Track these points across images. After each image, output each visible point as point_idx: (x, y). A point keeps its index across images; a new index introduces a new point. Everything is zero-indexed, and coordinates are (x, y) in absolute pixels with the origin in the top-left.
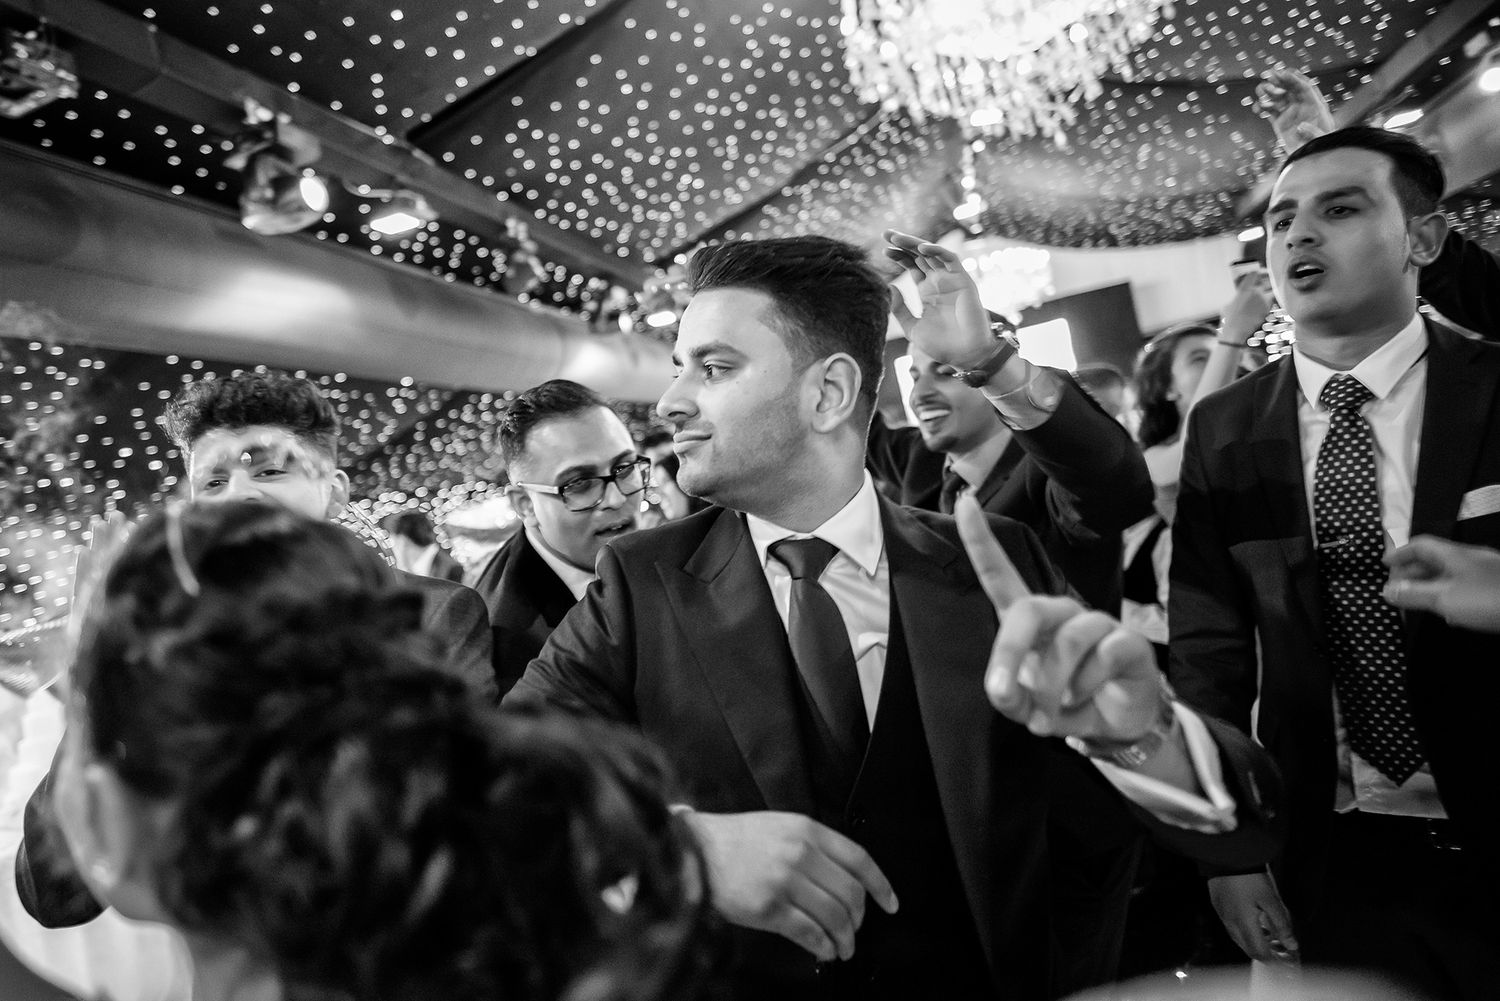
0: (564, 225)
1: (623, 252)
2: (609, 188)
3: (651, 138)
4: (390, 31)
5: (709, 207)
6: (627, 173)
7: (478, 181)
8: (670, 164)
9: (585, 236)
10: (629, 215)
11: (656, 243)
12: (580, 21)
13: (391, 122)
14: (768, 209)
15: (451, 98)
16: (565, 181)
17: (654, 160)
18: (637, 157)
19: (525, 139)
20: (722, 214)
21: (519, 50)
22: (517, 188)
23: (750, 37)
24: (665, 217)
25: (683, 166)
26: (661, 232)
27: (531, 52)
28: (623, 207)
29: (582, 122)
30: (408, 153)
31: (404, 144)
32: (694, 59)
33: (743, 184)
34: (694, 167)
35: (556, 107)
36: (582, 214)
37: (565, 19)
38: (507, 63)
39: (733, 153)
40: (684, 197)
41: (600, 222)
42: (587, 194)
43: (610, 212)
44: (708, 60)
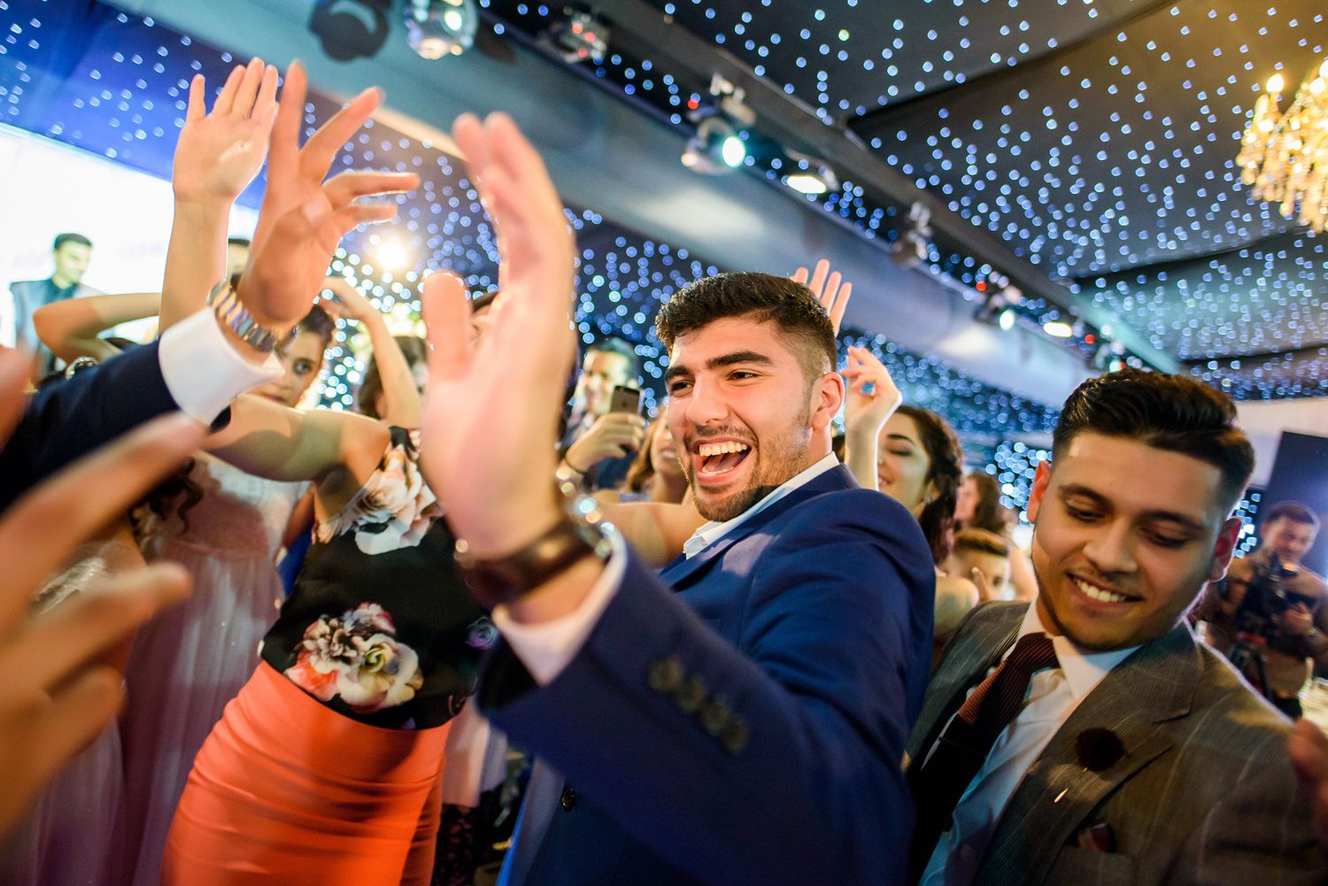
0: (976, 221)
1: (1035, 260)
2: (1024, 202)
3: (1073, 171)
4: (836, 45)
5: (1135, 245)
6: (1043, 194)
7: (899, 168)
8: (1093, 197)
9: (997, 237)
10: (1043, 230)
11: (1071, 261)
12: (1012, 62)
13: (831, 108)
14: (1214, 264)
15: (882, 101)
16: (980, 186)
17: (1074, 190)
18: (1056, 183)
19: (944, 144)
20: (1151, 256)
21: (948, 76)
22: (934, 181)
23: (1203, 103)
24: (1083, 241)
25: (1106, 201)
26: (1078, 254)
27: (961, 79)
28: (1037, 222)
29: (1002, 143)
30: (841, 134)
31: (841, 126)
32: (1131, 113)
33: (1180, 233)
34: (1120, 206)
35: (977, 125)
36: (994, 217)
37: (995, 58)
38: (935, 84)
39: (1169, 203)
40: (1106, 229)
41: (1012, 228)
42: (1001, 202)
43: (1024, 223)
44: (1148, 116)
